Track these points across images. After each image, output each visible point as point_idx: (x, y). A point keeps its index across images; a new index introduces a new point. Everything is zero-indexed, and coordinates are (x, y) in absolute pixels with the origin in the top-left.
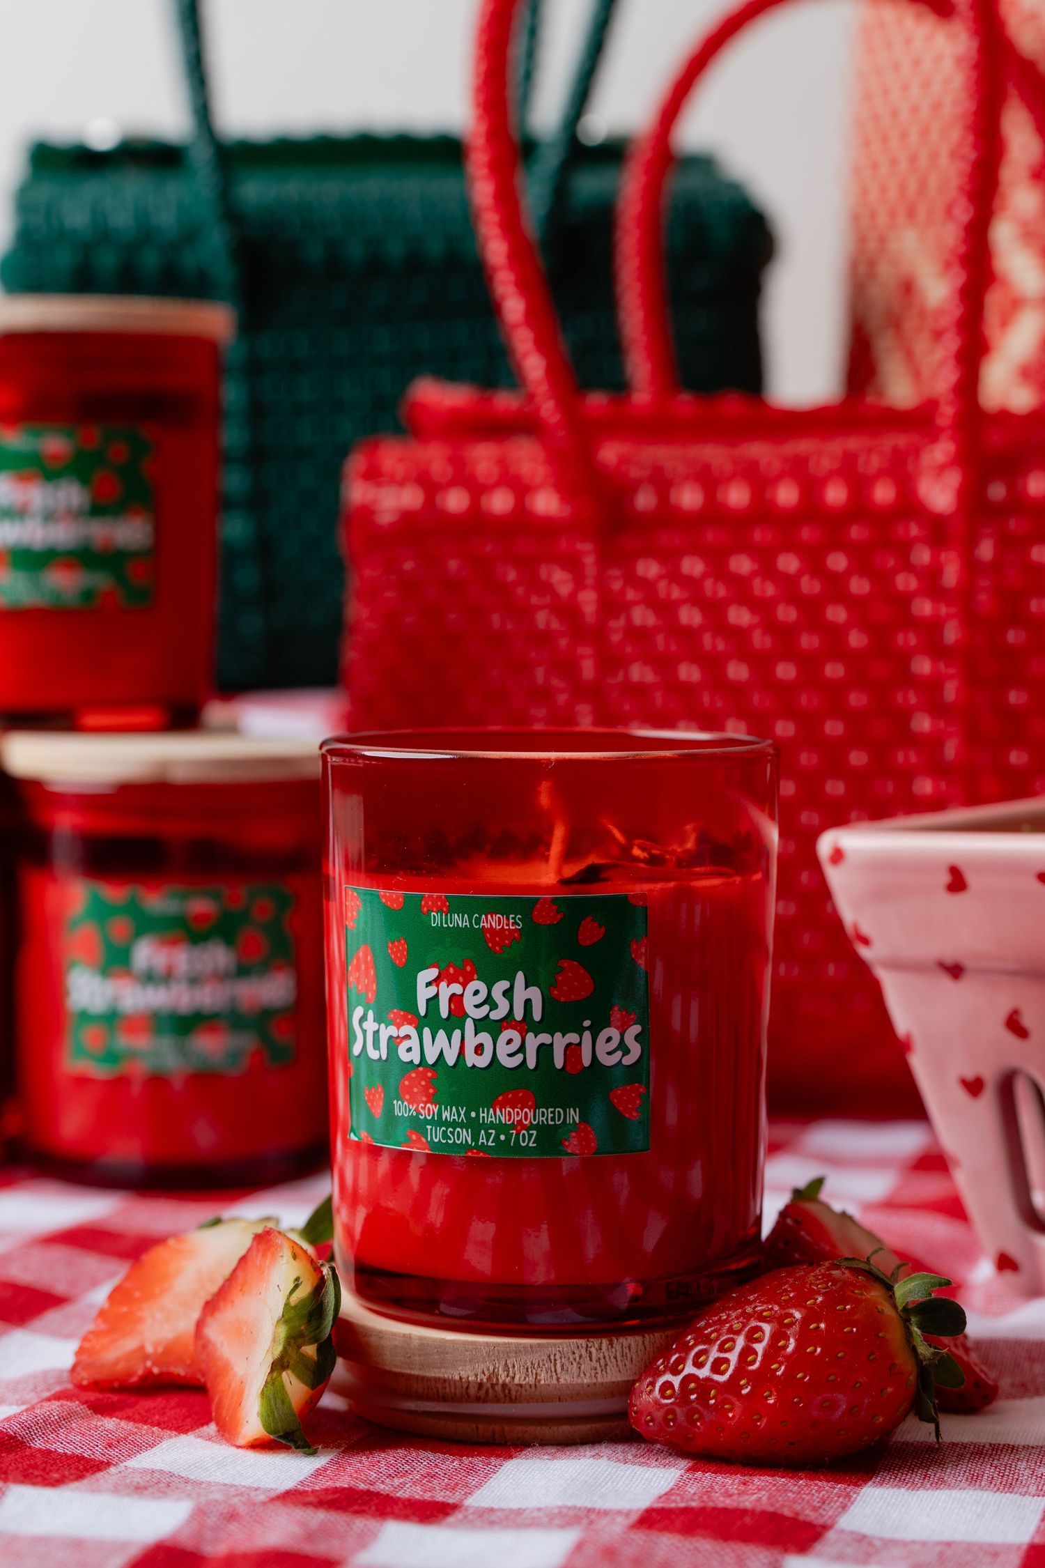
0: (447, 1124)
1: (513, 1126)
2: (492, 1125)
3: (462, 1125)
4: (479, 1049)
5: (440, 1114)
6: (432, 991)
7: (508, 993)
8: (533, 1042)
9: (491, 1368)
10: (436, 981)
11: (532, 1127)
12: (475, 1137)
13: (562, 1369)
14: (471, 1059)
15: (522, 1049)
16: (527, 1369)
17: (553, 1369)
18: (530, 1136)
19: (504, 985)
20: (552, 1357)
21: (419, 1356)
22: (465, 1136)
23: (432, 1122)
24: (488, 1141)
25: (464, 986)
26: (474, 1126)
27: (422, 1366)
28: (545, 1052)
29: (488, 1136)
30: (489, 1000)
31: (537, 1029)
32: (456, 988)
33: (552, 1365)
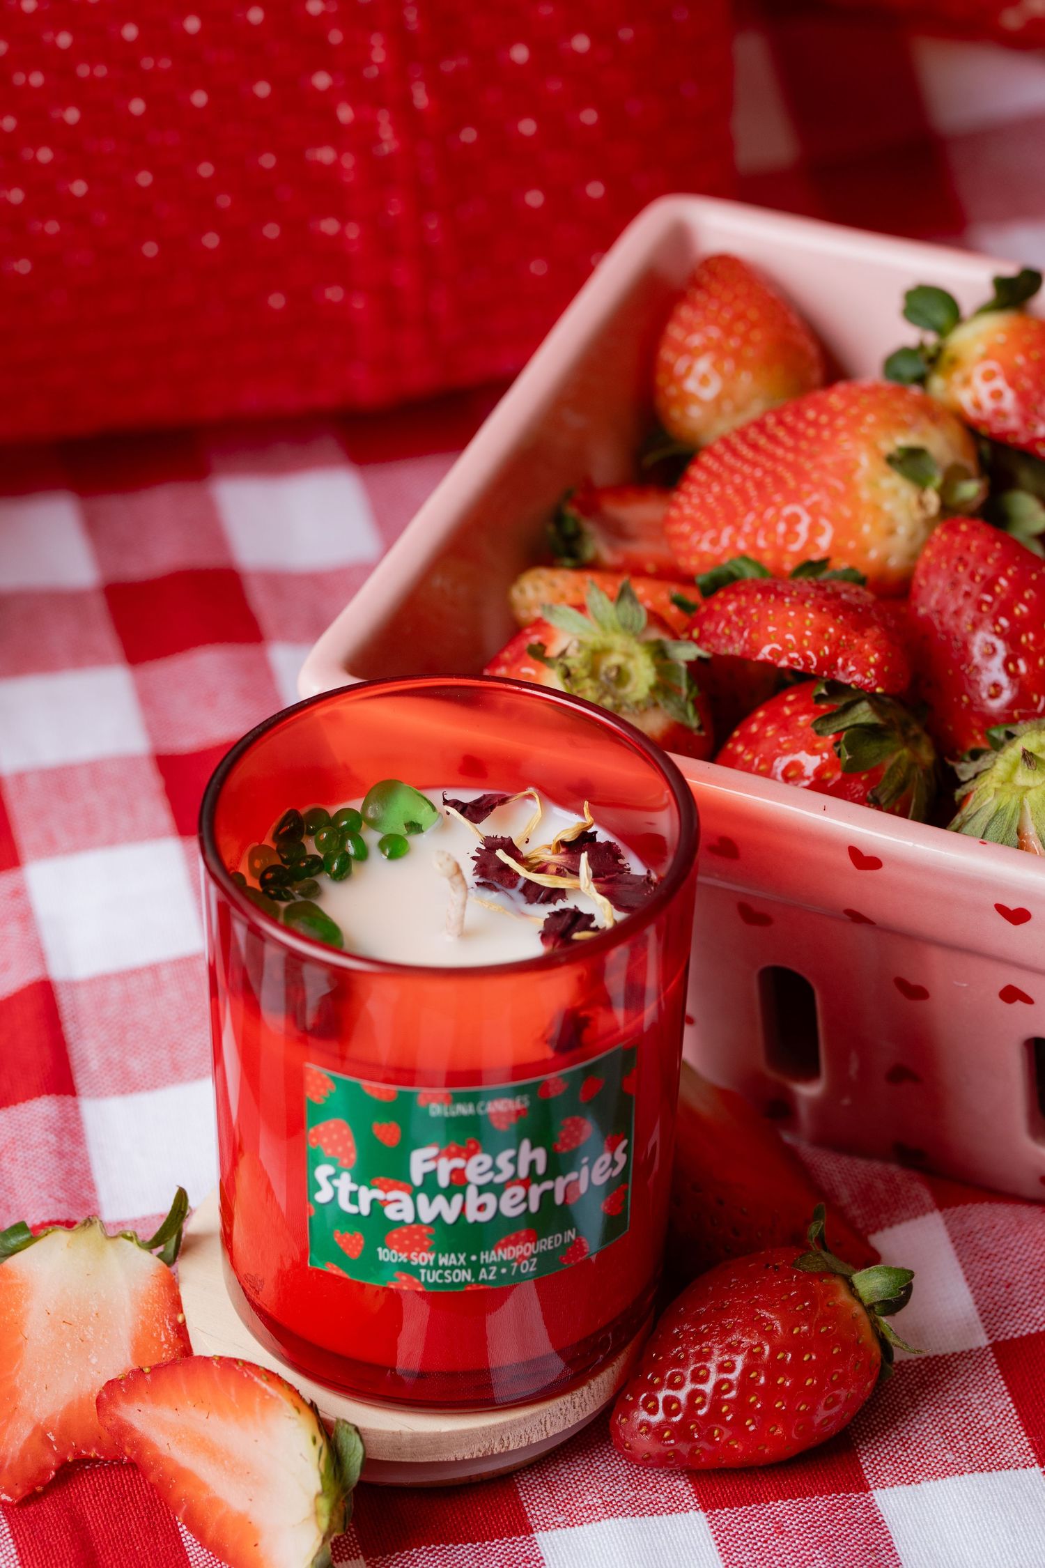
0: (444, 1268)
1: (515, 1260)
2: (493, 1263)
3: (461, 1268)
4: (481, 1208)
5: (436, 1261)
6: (430, 1166)
7: (514, 1161)
8: (535, 1191)
9: (487, 1445)
10: (436, 1158)
11: (533, 1256)
12: (475, 1274)
13: (551, 1426)
14: (472, 1215)
15: (526, 1199)
16: (521, 1437)
17: (543, 1429)
18: (531, 1263)
19: (510, 1153)
20: (543, 1421)
21: (411, 1447)
22: (465, 1275)
23: (427, 1267)
24: (488, 1275)
25: (467, 1159)
26: (475, 1268)
27: (414, 1454)
28: (547, 1196)
29: (489, 1272)
30: (495, 1169)
31: (539, 1180)
32: (458, 1163)
33: (543, 1426)
